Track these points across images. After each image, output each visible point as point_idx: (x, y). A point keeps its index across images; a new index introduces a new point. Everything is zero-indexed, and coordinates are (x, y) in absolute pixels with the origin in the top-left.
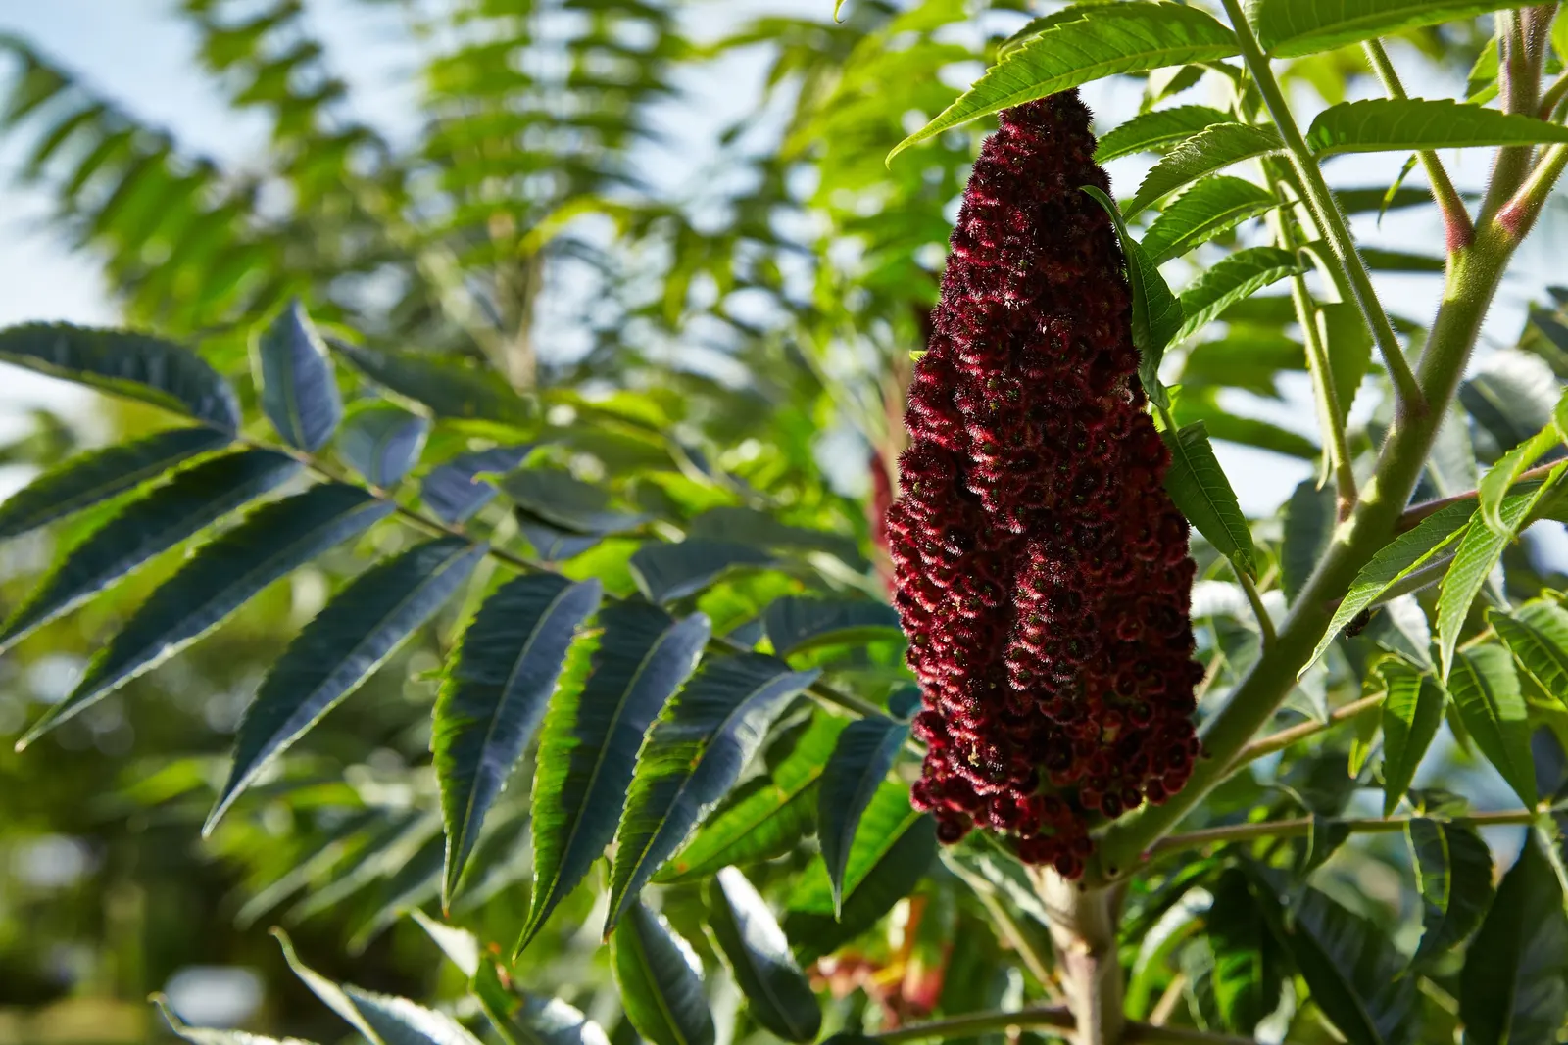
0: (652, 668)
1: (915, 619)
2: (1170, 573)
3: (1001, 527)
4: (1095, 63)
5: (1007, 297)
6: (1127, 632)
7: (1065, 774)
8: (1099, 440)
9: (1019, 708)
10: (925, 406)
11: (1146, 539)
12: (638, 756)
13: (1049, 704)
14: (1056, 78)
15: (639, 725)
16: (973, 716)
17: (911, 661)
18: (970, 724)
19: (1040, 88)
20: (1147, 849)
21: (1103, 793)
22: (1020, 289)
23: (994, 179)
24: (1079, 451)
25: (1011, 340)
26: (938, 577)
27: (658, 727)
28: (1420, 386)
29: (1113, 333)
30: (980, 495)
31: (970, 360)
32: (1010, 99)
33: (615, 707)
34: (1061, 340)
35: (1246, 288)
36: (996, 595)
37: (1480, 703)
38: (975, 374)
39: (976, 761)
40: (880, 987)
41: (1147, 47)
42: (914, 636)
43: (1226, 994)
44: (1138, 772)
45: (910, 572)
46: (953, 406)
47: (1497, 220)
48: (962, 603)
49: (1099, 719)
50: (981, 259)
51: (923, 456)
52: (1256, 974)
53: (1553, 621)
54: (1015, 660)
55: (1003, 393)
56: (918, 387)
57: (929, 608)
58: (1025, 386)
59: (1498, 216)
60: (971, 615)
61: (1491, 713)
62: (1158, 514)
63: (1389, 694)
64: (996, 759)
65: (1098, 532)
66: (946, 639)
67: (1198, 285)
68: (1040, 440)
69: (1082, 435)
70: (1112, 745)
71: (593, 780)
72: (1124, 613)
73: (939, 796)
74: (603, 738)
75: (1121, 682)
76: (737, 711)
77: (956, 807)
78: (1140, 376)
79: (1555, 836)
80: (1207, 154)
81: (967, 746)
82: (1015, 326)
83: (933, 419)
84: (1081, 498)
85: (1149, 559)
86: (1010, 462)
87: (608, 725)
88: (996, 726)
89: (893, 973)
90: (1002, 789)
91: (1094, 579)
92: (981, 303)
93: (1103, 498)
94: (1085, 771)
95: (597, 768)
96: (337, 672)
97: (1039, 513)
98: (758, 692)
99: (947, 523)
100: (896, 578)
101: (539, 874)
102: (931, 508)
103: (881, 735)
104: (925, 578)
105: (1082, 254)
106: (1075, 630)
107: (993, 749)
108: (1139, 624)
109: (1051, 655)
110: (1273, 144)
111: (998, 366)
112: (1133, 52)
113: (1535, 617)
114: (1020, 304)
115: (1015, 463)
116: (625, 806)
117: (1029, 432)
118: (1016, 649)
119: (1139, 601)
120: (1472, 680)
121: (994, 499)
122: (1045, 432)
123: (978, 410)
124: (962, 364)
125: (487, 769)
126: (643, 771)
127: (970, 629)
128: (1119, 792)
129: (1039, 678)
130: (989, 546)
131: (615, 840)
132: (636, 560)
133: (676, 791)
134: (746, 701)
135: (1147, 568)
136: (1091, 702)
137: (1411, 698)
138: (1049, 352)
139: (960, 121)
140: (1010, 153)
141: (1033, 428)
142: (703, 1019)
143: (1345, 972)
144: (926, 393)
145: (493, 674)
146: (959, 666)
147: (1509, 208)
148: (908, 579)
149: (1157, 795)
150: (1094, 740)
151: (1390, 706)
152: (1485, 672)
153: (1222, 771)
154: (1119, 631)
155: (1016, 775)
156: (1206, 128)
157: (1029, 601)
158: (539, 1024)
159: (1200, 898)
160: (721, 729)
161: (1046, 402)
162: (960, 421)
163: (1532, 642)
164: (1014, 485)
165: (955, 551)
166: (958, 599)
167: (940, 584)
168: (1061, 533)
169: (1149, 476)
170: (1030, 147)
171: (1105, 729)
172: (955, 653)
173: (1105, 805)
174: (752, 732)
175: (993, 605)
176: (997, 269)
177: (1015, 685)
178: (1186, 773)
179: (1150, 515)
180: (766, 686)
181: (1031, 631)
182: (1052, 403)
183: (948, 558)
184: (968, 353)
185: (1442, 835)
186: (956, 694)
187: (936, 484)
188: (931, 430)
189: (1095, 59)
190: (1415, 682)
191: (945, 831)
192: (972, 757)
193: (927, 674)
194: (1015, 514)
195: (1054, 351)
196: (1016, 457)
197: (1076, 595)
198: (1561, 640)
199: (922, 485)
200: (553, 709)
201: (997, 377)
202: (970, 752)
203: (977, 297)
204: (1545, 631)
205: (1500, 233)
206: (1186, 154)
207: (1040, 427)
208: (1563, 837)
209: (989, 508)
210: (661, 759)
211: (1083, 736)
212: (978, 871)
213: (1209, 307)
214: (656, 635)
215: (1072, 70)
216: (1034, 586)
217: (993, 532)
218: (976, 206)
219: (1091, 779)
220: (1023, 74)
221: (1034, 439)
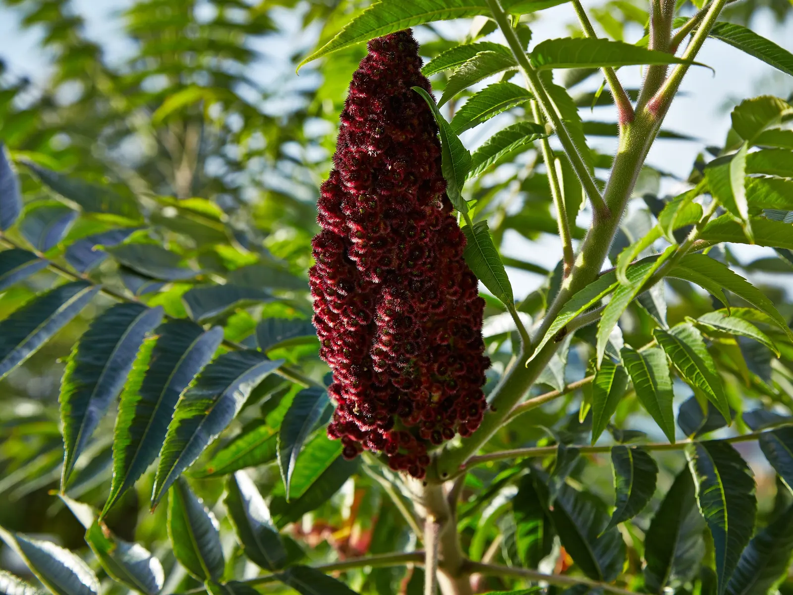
0: (189, 357)
1: (324, 331)
2: (468, 306)
3: (368, 279)
4: (412, 16)
5: (370, 149)
6: (443, 339)
7: (410, 419)
8: (422, 231)
9: (380, 382)
10: (325, 211)
11: (451, 287)
12: (175, 407)
13: (397, 379)
14: (391, 24)
15: (178, 389)
16: (355, 386)
17: (323, 355)
18: (353, 391)
19: (382, 30)
20: (464, 462)
21: (432, 430)
22: (377, 144)
23: (363, 83)
24: (410, 236)
25: (372, 173)
26: (334, 308)
27: (188, 391)
28: (605, 202)
29: (431, 170)
30: (355, 261)
31: (349, 185)
32: (365, 36)
33: (166, 380)
34: (399, 174)
35: (514, 145)
36: (366, 318)
37: (648, 380)
38: (352, 193)
39: (357, 412)
40: (337, 541)
41: (440, 8)
42: (324, 341)
43: (523, 545)
44: (452, 419)
45: (322, 304)
46: (340, 210)
47: (646, 109)
48: (348, 323)
49: (429, 389)
50: (356, 128)
51: (325, 238)
52: (540, 534)
53: (690, 335)
54: (377, 355)
55: (367, 203)
56: (322, 200)
57: (331, 325)
58: (380, 200)
59: (647, 106)
60: (352, 329)
61: (653, 387)
62: (460, 273)
63: (597, 376)
64: (368, 412)
65: (422, 282)
66: (339, 343)
67: (488, 144)
68: (389, 230)
69: (413, 228)
70: (437, 403)
71: (151, 421)
72: (441, 329)
73: (342, 432)
74: (158, 397)
75: (439, 368)
76: (235, 382)
77: (353, 438)
78: (448, 195)
79: (692, 456)
80: (480, 68)
81: (353, 403)
82: (375, 166)
83: (330, 218)
84: (412, 263)
85: (454, 298)
86: (372, 243)
87: (162, 389)
88: (368, 392)
89: (345, 533)
90: (372, 428)
91: (421, 309)
92: (356, 152)
93: (425, 264)
94: (422, 418)
95: (154, 413)
96: (9, 356)
97: (389, 272)
98: (248, 372)
99: (339, 277)
100: (314, 308)
101: (117, 473)
102: (329, 268)
103: (318, 397)
104: (328, 308)
105: (412, 125)
106: (410, 338)
107: (366, 405)
108: (449, 335)
109: (395, 352)
110: (512, 63)
111: (365, 189)
112: (432, 10)
113: (680, 332)
114: (377, 153)
115: (375, 244)
116: (166, 436)
117: (382, 225)
118: (377, 349)
119: (449, 322)
120: (644, 368)
121: (364, 264)
122: (391, 226)
123: (353, 213)
124: (346, 187)
125: (91, 412)
126: (178, 415)
127: (352, 337)
128: (441, 430)
129: (389, 364)
130: (362, 290)
131: (160, 454)
132: (186, 296)
133: (197, 427)
134: (241, 377)
135: (454, 303)
136: (423, 379)
137: (610, 378)
138: (393, 181)
139: (338, 48)
140: (372, 67)
141: (385, 224)
142: (218, 557)
143: (583, 533)
144: (326, 204)
145: (98, 359)
146: (346, 358)
147: (653, 101)
148: (320, 309)
149: (464, 432)
150: (426, 400)
151: (598, 383)
152: (652, 364)
153: (504, 418)
154: (438, 339)
155: (380, 420)
156: (477, 54)
157: (383, 321)
158: (126, 559)
159: (511, 490)
160: (224, 393)
161: (391, 209)
162: (344, 218)
163: (678, 347)
164: (374, 256)
165: (343, 293)
166: (345, 320)
167: (336, 311)
168: (401, 283)
169: (454, 251)
170: (383, 64)
171: (433, 394)
172: (344, 350)
173: (433, 437)
174: (242, 394)
175: (364, 323)
176: (364, 133)
177: (376, 369)
178: (479, 419)
179: (454, 273)
180: (253, 368)
181: (384, 338)
182: (395, 209)
183: (339, 297)
184: (349, 180)
185: (630, 456)
186: (345, 374)
187: (332, 255)
188: (329, 224)
189: (411, 14)
190: (613, 369)
191: (348, 452)
192: (355, 410)
193: (332, 363)
194: (375, 272)
195: (395, 179)
196: (375, 240)
197: (410, 318)
198: (694, 346)
199: (324, 255)
200: (131, 380)
201: (364, 195)
202: (354, 407)
203: (353, 149)
204: (685, 341)
205: (648, 115)
206: (468, 69)
207: (388, 223)
208: (697, 457)
209: (361, 269)
210: (189, 409)
211: (419, 398)
212: (382, 475)
213: (494, 156)
214: (193, 339)
215: (399, 20)
216: (385, 313)
217: (364, 282)
218: (353, 98)
219: (425, 422)
220: (372, 22)
221: (385, 230)
